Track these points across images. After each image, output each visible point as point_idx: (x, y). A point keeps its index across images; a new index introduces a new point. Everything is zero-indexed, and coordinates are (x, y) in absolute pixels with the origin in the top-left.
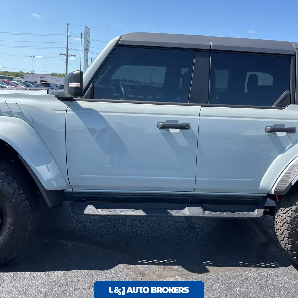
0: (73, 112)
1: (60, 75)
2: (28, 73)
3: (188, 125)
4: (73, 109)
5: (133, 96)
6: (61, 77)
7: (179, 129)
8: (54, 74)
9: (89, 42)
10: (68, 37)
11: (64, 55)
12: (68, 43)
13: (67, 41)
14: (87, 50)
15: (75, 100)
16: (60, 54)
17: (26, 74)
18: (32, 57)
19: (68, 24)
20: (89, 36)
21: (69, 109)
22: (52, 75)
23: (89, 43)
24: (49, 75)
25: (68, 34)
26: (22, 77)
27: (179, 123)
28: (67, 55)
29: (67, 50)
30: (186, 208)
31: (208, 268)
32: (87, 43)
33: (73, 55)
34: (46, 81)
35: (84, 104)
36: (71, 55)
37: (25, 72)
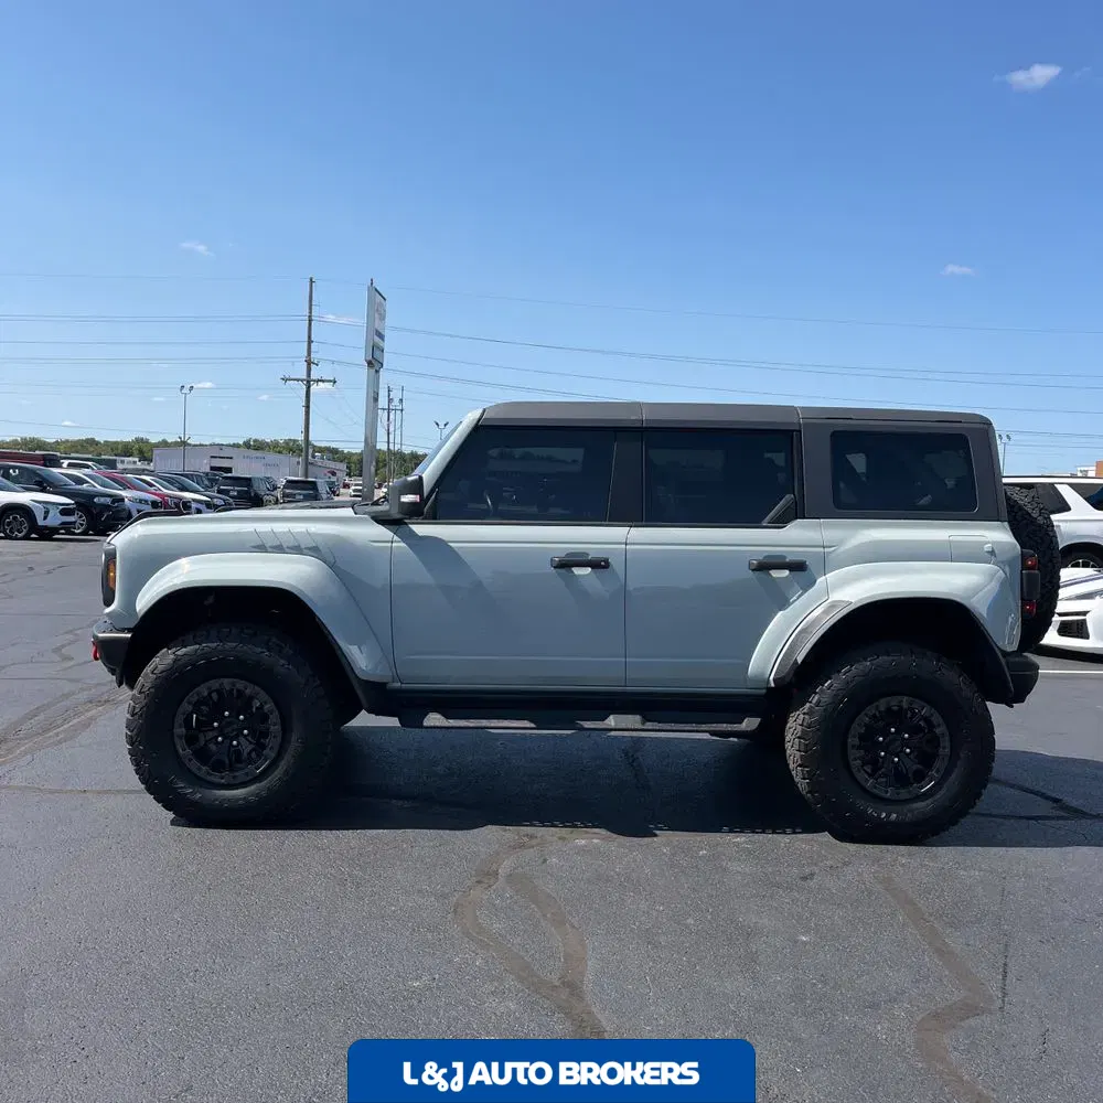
0: (403, 544)
1: (274, 447)
2: (164, 444)
3: (606, 561)
4: (403, 539)
5: (534, 509)
6: (280, 452)
7: (590, 569)
8: (255, 441)
9: (381, 336)
10: (310, 321)
11: (298, 380)
12: (310, 342)
13: (309, 337)
14: (374, 363)
15: (406, 524)
16: (285, 380)
17: (157, 445)
18: (186, 391)
19: (311, 281)
20: (383, 318)
21: (396, 538)
22: (247, 445)
23: (383, 340)
24: (236, 446)
25: (310, 312)
26: (145, 458)
27: (590, 558)
28: (308, 382)
29: (309, 363)
30: (611, 717)
31: (658, 832)
32: (377, 339)
33: (330, 381)
34: (229, 470)
35: (421, 530)
36: (323, 381)
37: (154, 439)
